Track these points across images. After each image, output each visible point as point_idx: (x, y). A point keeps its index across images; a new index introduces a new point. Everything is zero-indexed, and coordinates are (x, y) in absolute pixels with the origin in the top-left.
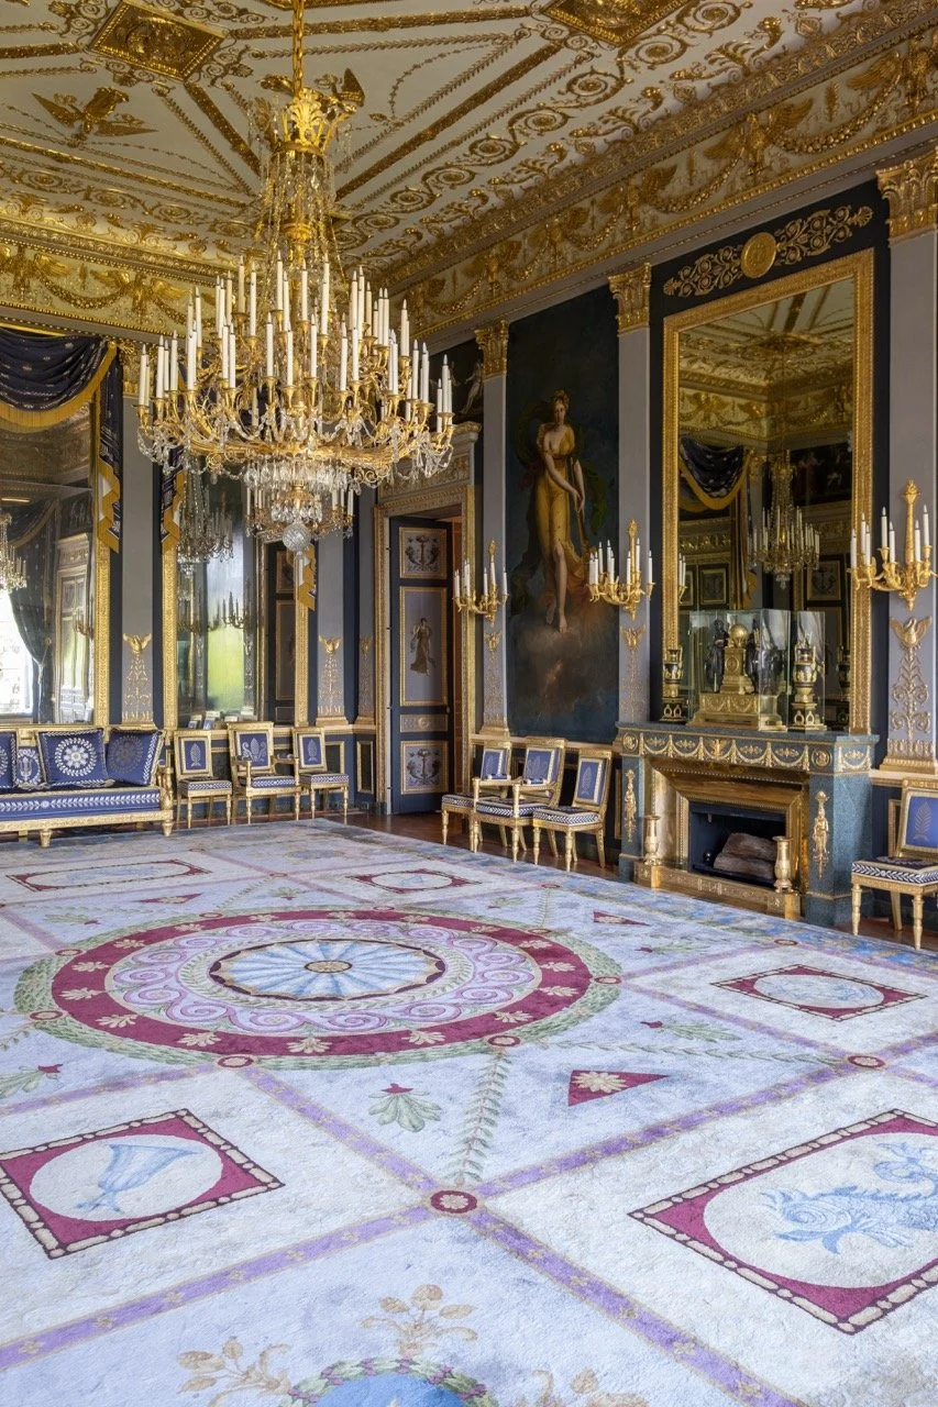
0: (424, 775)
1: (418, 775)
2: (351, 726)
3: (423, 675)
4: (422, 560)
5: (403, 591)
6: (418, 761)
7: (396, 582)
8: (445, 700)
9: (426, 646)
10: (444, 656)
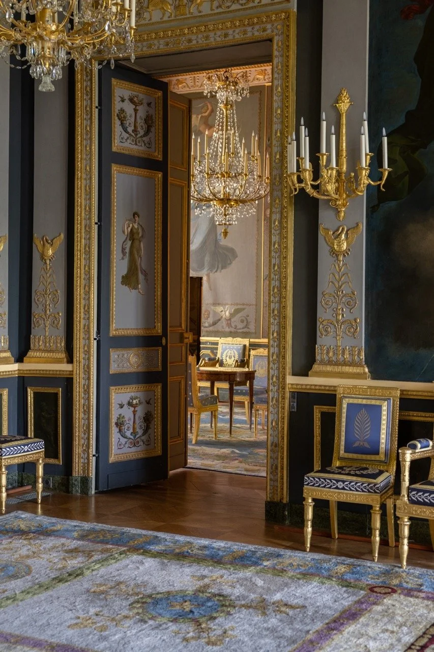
0: (134, 433)
1: (128, 434)
2: (15, 367)
3: (134, 291)
4: (135, 131)
5: (116, 170)
6: (128, 413)
7: (107, 158)
8: (159, 330)
9: (139, 250)
10: (159, 267)
